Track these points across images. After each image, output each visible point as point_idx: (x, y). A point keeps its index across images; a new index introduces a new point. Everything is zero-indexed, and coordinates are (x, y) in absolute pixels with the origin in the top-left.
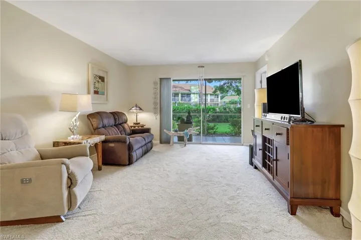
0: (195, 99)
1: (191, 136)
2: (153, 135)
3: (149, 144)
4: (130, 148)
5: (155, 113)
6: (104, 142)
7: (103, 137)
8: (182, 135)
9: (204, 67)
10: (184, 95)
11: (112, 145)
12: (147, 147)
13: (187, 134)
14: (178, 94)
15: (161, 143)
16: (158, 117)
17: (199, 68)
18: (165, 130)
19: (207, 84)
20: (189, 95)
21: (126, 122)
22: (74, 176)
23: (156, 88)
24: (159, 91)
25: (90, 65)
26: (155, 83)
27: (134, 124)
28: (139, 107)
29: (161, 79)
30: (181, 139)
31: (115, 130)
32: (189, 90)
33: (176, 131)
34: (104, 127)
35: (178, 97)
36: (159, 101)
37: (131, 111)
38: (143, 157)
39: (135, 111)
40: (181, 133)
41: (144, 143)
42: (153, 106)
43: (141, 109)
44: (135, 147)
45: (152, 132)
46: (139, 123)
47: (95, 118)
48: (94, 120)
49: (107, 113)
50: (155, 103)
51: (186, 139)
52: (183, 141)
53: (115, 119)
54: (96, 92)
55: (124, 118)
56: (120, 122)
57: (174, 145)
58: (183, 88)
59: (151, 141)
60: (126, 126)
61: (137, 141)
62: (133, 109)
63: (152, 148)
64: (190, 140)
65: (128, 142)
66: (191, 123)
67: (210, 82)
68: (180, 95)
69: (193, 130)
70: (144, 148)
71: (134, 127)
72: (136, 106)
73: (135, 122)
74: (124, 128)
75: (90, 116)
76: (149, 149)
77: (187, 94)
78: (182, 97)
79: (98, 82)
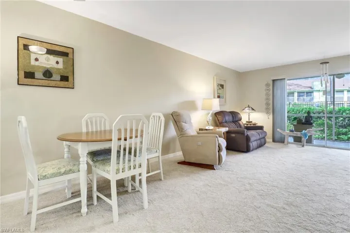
0: (319, 98)
1: (310, 137)
2: (265, 132)
3: (263, 140)
4: (248, 139)
5: (268, 113)
6: (227, 132)
7: (227, 129)
8: (299, 135)
9: (328, 63)
10: (301, 94)
11: (233, 135)
12: (261, 142)
13: (305, 135)
14: (293, 93)
15: (274, 141)
16: (271, 117)
17: (321, 65)
18: (278, 130)
19: (336, 79)
20: (309, 93)
21: (240, 120)
22: (221, 146)
23: (268, 90)
24: (271, 92)
25: (215, 78)
26: (267, 85)
27: (247, 122)
28: (251, 108)
29: (274, 81)
30: (298, 140)
31: (233, 125)
32: (311, 88)
33: (291, 131)
34: (226, 122)
35: (293, 96)
36: (271, 102)
37: (244, 111)
38: (257, 150)
39: (248, 111)
40: (299, 134)
41: (258, 137)
42: (265, 107)
43: (253, 109)
44: (252, 139)
45: (265, 129)
46: (251, 122)
47: (220, 115)
48: (220, 116)
49: (227, 112)
50: (267, 104)
51: (304, 140)
52: (301, 142)
53: (233, 117)
54: (219, 97)
55: (239, 116)
56: (237, 119)
57: (289, 145)
58: (301, 85)
59: (264, 137)
60: (240, 122)
61: (253, 135)
62: (246, 109)
63: (265, 144)
64: (309, 141)
65: (246, 134)
66: (311, 124)
67: (339, 78)
68: (296, 94)
69: (314, 131)
70: (259, 142)
71: (247, 125)
72: (249, 107)
73: (248, 120)
74: (239, 124)
75: (217, 114)
76: (263, 143)
77: (307, 93)
78: (299, 96)
79: (220, 89)
